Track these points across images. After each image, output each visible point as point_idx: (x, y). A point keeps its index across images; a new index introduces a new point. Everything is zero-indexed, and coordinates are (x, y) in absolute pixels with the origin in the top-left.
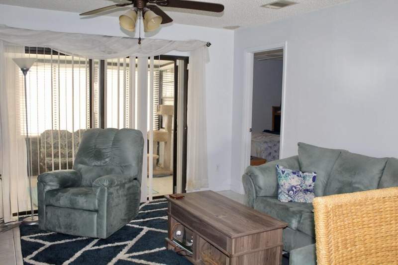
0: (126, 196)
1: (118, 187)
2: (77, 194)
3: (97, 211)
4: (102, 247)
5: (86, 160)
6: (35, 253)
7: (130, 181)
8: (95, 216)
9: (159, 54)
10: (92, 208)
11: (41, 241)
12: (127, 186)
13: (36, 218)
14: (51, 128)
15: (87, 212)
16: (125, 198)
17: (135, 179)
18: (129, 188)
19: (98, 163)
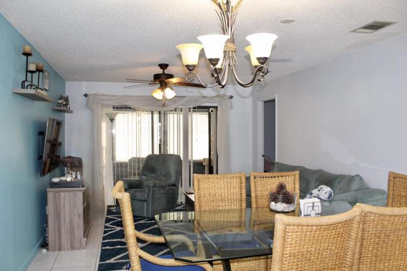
0: (166, 194)
1: (160, 188)
2: (136, 192)
3: (146, 201)
4: (148, 222)
5: (147, 173)
6: (112, 222)
7: (169, 185)
8: (145, 204)
9: (196, 105)
10: (143, 199)
11: (116, 218)
12: (167, 188)
13: (115, 208)
14: (135, 156)
15: (141, 202)
16: (165, 196)
17: (174, 185)
18: (168, 190)
19: (153, 175)
